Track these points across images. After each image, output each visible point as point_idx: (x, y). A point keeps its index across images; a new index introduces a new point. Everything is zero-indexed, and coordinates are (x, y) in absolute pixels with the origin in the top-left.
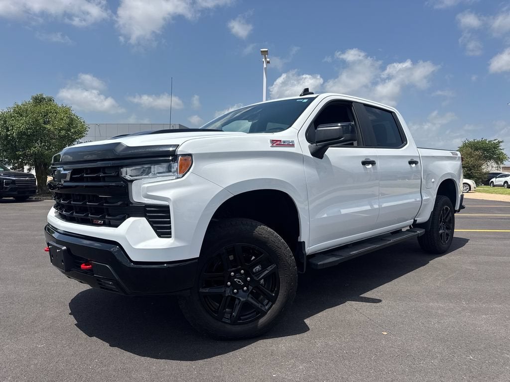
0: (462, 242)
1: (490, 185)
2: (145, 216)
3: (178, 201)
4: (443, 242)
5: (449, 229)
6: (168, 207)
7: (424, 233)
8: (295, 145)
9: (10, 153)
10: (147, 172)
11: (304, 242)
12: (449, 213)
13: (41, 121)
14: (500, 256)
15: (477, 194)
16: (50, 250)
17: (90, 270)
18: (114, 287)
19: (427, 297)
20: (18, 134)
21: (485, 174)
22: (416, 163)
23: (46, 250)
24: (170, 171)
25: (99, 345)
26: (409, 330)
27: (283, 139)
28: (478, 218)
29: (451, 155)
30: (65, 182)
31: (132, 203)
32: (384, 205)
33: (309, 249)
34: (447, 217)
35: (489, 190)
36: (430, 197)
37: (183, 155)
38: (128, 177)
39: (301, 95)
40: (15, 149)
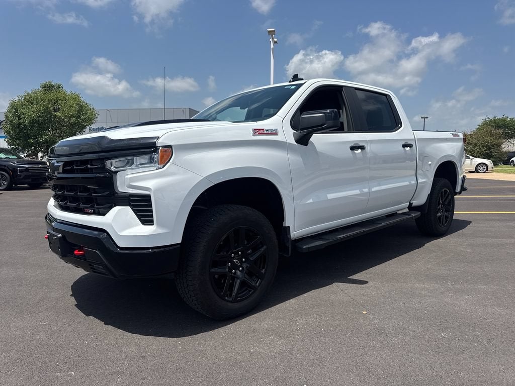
0: (463, 224)
1: (511, 165)
2: (130, 205)
3: (159, 190)
4: (441, 225)
5: (449, 211)
6: (149, 196)
7: (420, 216)
8: (279, 133)
9: (23, 141)
10: (130, 163)
11: (289, 227)
12: (448, 196)
13: (51, 108)
14: (499, 238)
15: (495, 174)
16: (48, 237)
17: (83, 255)
18: (104, 271)
19: (415, 278)
20: (30, 122)
21: (506, 153)
22: (410, 146)
23: (46, 238)
24: (151, 163)
25: (95, 324)
26: (389, 310)
27: (265, 128)
28: (488, 200)
29: (452, 136)
30: (58, 173)
31: (117, 193)
32: (374, 189)
33: (294, 234)
34: (446, 199)
35: (507, 170)
36: (426, 180)
37: (164, 147)
38: (113, 169)
39: (290, 82)
40: (27, 137)
